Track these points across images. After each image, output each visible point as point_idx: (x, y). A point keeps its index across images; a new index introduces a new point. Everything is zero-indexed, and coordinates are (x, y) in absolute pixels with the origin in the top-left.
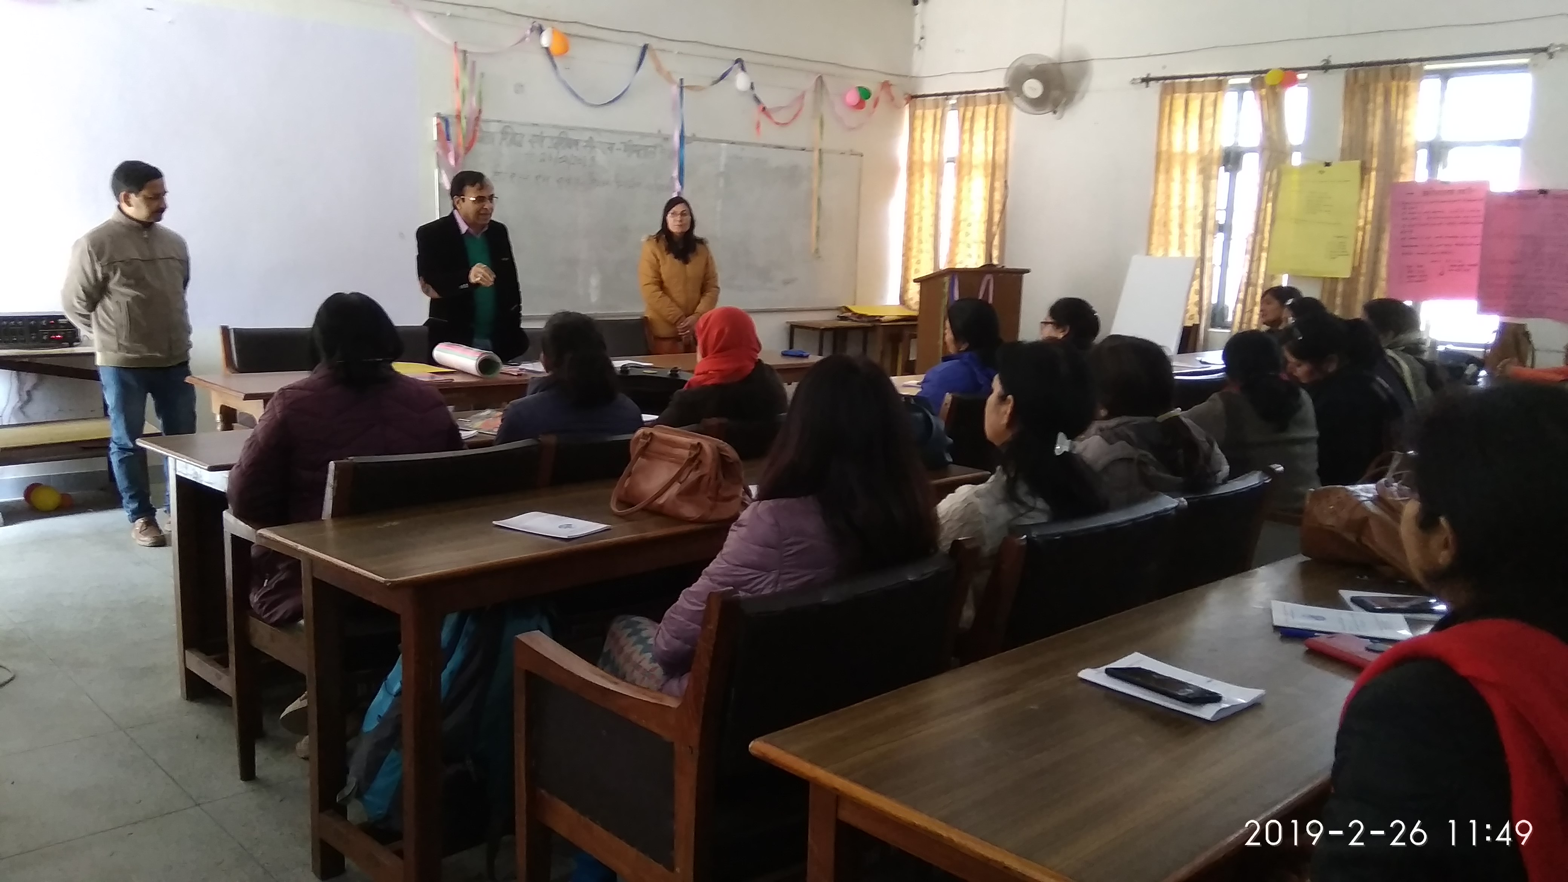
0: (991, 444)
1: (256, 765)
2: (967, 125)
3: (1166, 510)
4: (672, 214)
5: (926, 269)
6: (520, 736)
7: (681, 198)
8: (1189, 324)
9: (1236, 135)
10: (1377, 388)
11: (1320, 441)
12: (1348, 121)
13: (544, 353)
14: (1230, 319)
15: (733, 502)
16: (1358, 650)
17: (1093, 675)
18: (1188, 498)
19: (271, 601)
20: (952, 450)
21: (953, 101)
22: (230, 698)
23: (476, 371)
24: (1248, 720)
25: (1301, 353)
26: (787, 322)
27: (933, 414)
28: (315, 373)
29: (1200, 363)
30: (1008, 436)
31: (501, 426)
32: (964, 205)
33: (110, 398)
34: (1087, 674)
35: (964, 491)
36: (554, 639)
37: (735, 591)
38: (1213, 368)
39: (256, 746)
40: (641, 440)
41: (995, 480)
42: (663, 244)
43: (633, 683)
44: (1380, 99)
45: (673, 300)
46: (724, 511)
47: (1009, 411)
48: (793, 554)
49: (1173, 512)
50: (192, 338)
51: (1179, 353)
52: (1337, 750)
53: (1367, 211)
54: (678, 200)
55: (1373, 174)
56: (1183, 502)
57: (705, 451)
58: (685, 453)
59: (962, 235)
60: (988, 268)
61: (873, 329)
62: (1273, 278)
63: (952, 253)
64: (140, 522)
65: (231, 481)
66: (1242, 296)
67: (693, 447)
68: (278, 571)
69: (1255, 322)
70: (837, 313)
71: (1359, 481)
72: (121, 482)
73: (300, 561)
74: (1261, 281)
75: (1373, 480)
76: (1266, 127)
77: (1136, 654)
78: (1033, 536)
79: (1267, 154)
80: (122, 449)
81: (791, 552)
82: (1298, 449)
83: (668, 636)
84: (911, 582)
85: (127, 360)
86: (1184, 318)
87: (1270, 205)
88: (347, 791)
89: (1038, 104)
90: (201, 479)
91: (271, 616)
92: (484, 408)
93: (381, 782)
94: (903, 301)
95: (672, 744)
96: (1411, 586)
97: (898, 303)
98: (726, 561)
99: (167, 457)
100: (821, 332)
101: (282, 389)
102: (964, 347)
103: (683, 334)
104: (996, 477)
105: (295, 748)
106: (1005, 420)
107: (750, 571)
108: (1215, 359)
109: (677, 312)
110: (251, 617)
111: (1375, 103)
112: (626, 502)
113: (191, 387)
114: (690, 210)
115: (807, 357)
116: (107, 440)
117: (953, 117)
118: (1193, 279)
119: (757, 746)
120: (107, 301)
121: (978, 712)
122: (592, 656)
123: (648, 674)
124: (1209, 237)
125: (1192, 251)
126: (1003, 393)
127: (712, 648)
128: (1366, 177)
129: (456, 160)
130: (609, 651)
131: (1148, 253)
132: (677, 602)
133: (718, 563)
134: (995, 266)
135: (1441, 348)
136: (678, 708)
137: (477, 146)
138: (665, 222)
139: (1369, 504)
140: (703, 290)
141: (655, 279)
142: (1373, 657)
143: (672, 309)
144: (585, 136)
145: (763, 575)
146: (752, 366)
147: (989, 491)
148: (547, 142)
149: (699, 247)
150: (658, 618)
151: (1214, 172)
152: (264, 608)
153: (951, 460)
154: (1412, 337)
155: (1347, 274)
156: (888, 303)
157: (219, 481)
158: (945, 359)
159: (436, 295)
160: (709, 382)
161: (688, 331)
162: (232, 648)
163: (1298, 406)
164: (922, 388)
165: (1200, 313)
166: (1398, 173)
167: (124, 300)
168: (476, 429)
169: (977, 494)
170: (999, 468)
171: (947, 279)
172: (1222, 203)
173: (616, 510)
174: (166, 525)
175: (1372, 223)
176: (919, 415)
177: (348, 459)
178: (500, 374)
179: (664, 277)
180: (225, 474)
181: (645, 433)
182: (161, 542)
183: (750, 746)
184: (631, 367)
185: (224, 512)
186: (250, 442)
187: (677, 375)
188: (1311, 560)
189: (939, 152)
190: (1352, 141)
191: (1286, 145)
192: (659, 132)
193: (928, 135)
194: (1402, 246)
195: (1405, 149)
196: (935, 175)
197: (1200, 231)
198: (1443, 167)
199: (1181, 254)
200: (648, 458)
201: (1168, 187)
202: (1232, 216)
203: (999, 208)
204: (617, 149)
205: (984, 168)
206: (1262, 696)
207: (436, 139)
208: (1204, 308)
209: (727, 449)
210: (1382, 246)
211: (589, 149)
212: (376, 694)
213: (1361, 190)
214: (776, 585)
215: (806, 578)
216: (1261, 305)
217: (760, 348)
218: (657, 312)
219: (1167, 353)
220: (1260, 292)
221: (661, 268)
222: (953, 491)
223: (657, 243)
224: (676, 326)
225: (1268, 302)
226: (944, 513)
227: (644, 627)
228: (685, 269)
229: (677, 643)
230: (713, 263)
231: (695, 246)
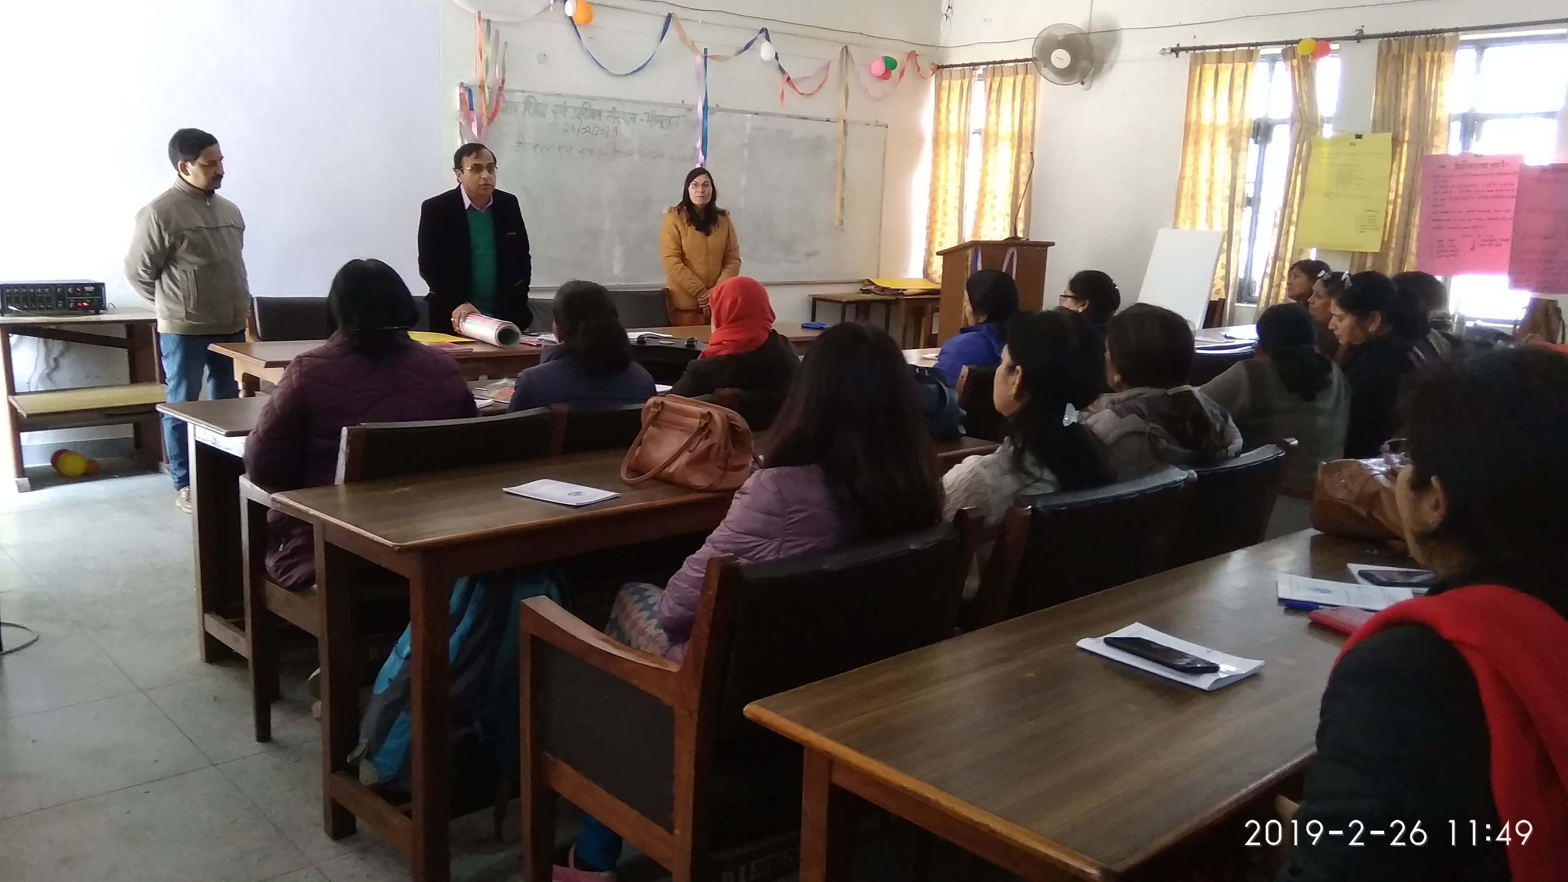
0: (999, 415)
1: (272, 726)
2: (994, 96)
3: (1176, 482)
4: (694, 185)
5: (951, 242)
6: (525, 698)
7: (704, 169)
8: (1215, 298)
9: (1267, 107)
10: (1412, 358)
12: (1381, 92)
13: (556, 323)
14: (1257, 294)
15: (742, 469)
17: (1091, 644)
18: (1199, 471)
19: (287, 564)
20: (963, 421)
21: (980, 71)
22: (247, 661)
23: (494, 339)
24: (1246, 691)
26: (810, 295)
27: (946, 386)
28: (330, 342)
29: (1224, 338)
30: (1017, 406)
31: (514, 394)
32: (990, 177)
34: (1086, 643)
35: (971, 461)
36: (561, 605)
37: (735, 558)
38: (1237, 342)
39: (272, 708)
40: (652, 409)
41: (1003, 450)
42: (684, 216)
43: (637, 648)
44: (1413, 70)
45: (694, 272)
46: (730, 480)
47: (1017, 382)
48: (795, 522)
49: (1183, 484)
51: (1203, 328)
53: (1398, 183)
54: (701, 171)
55: (1405, 146)
56: (1193, 474)
57: (716, 423)
58: (696, 422)
59: (987, 208)
60: (1013, 241)
61: (896, 302)
62: (1301, 252)
63: (977, 226)
65: (247, 446)
66: (1269, 271)
67: (703, 416)
68: (293, 537)
69: (1282, 297)
70: (860, 287)
73: (313, 525)
74: (1289, 255)
76: (1297, 98)
77: (1137, 624)
78: (1038, 506)
79: (1298, 125)
81: (792, 521)
83: (671, 603)
84: (913, 551)
85: (191, 328)
86: (1211, 292)
87: (1299, 178)
88: (357, 753)
89: (1067, 74)
90: (219, 444)
91: (286, 579)
92: (500, 377)
93: (390, 744)
94: (926, 275)
95: (672, 708)
97: (922, 277)
98: (729, 528)
100: (844, 305)
101: (299, 357)
102: (982, 319)
103: (704, 306)
104: (1003, 447)
105: (311, 710)
106: (1014, 391)
107: (755, 538)
109: (700, 284)
110: (267, 582)
111: (1408, 75)
112: (636, 470)
114: (712, 180)
117: (979, 88)
118: (1220, 253)
119: (751, 710)
120: (173, 270)
121: (977, 678)
122: (599, 622)
123: (653, 640)
124: (1237, 210)
125: (1220, 225)
126: (1011, 363)
127: (711, 614)
128: (1399, 149)
129: (479, 130)
130: (617, 617)
131: (1175, 226)
132: (681, 570)
133: (721, 531)
134: (1020, 238)
135: (1470, 324)
136: (679, 672)
137: (500, 116)
138: (686, 194)
139: (1382, 478)
140: (725, 261)
141: (675, 251)
143: (693, 281)
144: (608, 106)
145: (766, 542)
146: (766, 336)
147: (995, 461)
148: (570, 112)
149: (720, 217)
150: (662, 584)
151: (1243, 143)
152: (280, 572)
153: (964, 432)
154: (1439, 311)
155: (1378, 251)
156: (911, 277)
158: (963, 331)
160: (723, 353)
162: (248, 611)
164: (939, 360)
165: (1227, 287)
166: (1431, 146)
167: (190, 269)
168: (491, 398)
169: (985, 465)
170: (1006, 438)
171: (970, 252)
172: (1251, 177)
173: (625, 478)
175: (1403, 196)
176: (933, 387)
177: (360, 425)
178: (520, 345)
179: (684, 249)
181: (657, 401)
183: (745, 709)
184: (648, 338)
186: (267, 409)
187: (694, 346)
188: (1322, 535)
189: (965, 124)
190: (1384, 113)
191: (1317, 116)
192: (683, 102)
193: (954, 106)
194: (1433, 220)
195: (1438, 122)
196: (961, 147)
197: (1228, 203)
198: (1477, 140)
199: (1209, 227)
200: (659, 426)
201: (1196, 159)
202: (1260, 190)
203: (1025, 180)
204: (640, 120)
205: (1010, 140)
206: (1261, 667)
207: (459, 109)
208: (1231, 282)
209: (736, 418)
210: (1412, 220)
211: (612, 119)
212: (388, 656)
213: (1392, 163)
214: (779, 552)
215: (809, 546)
216: (1288, 279)
217: (774, 318)
218: (678, 284)
219: (1192, 328)
220: (1287, 266)
221: (683, 239)
222: (960, 462)
223: (679, 214)
224: (696, 299)
225: (1296, 277)
226: (951, 483)
227: (650, 594)
228: (707, 240)
229: (680, 609)
230: (734, 235)
231: (717, 217)
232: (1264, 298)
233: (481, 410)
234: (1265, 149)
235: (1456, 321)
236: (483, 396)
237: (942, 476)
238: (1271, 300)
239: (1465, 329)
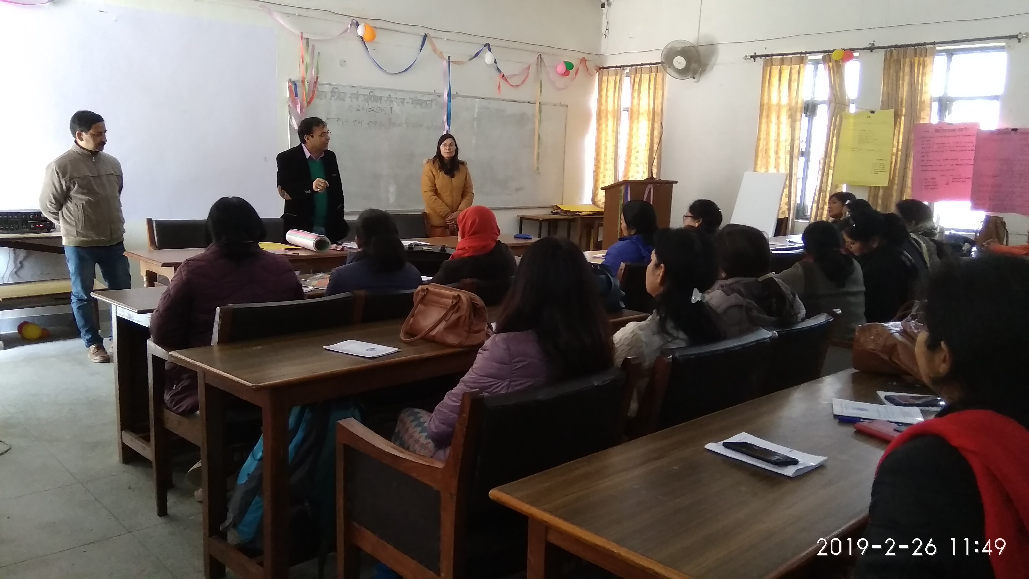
0: (649, 295)
1: (168, 506)
2: (636, 86)
3: (764, 339)
4: (444, 145)
5: (609, 181)
6: (340, 486)
7: (449, 135)
8: (782, 217)
9: (813, 92)
10: (904, 258)
11: (866, 294)
12: (886, 84)
13: (357, 236)
14: (809, 214)
15: (481, 333)
16: (889, 431)
17: (715, 447)
18: (779, 331)
19: (178, 398)
20: (624, 299)
21: (627, 70)
22: (151, 462)
23: (314, 248)
24: (816, 478)
25: (854, 235)
26: (518, 216)
27: (612, 276)
28: (208, 250)
29: (788, 243)
30: (661, 290)
31: (329, 283)
32: (634, 140)
33: (71, 266)
34: (711, 446)
35: (631, 326)
36: (363, 424)
37: (480, 392)
38: (797, 245)
39: (168, 494)
40: (421, 293)
41: (652, 319)
42: (437, 164)
43: (414, 452)
44: (907, 69)
45: (443, 202)
46: (474, 340)
47: (661, 274)
48: (517, 369)
49: (768, 340)
50: (125, 226)
51: (774, 236)
52: (873, 495)
53: (898, 142)
54: (447, 136)
55: (903, 118)
56: (775, 334)
57: (463, 301)
58: (450, 301)
59: (633, 159)
60: (650, 180)
61: (574, 220)
62: (837, 186)
63: (626, 170)
64: (93, 347)
65: (152, 320)
66: (816, 198)
67: (454, 297)
68: (183, 380)
69: (825, 216)
70: (551, 210)
71: (891, 321)
72: (80, 322)
73: (197, 372)
74: (829, 189)
75: (900, 320)
76: (832, 87)
77: (742, 433)
78: (676, 356)
79: (833, 105)
80: (80, 300)
81: (518, 367)
82: (852, 299)
83: (437, 423)
84: (597, 386)
85: (82, 242)
86: (779, 212)
87: (835, 138)
88: (227, 523)
89: (683, 73)
90: (133, 318)
91: (177, 409)
92: (319, 272)
93: (251, 517)
94: (594, 202)
95: (439, 492)
96: (924, 389)
97: (591, 203)
98: (475, 373)
99: (110, 304)
100: (540, 222)
101: (187, 260)
102: (633, 232)
103: (450, 224)
104: (652, 317)
105: (194, 495)
106: (659, 280)
107: (492, 380)
108: (797, 240)
109: (446, 209)
111: (904, 72)
112: (411, 334)
113: (126, 258)
114: (455, 142)
115: (531, 238)
116: (70, 294)
117: (627, 81)
118: (784, 188)
119: (494, 493)
120: (69, 204)
121: (640, 470)
122: (388, 435)
123: (423, 446)
124: (795, 160)
125: (784, 169)
126: (658, 262)
127: (465, 429)
128: (898, 120)
129: (301, 110)
130: (399, 431)
131: (755, 170)
132: (443, 400)
133: (470, 374)
134: (655, 179)
135: (947, 233)
136: (443, 468)
137: (316, 101)
138: (439, 150)
139: (897, 335)
140: (463, 196)
141: (431, 188)
142: (896, 435)
143: (443, 207)
144: (386, 94)
145: (499, 382)
146: (494, 244)
147: (648, 326)
148: (361, 98)
149: (461, 167)
150: (431, 410)
151: (798, 117)
152: (173, 403)
153: (624, 306)
154: (928, 225)
155: (886, 185)
156: (584, 203)
157: (144, 320)
158: (621, 239)
159: (289, 198)
160: (466, 255)
161: (453, 222)
162: (152, 430)
163: (852, 270)
164: (605, 258)
165: (789, 209)
166: (919, 118)
167: (80, 203)
168: (312, 286)
169: (641, 328)
170: (654, 311)
171: (622, 188)
172: (804, 138)
173: (403, 339)
174: (110, 349)
175: (902, 151)
176: (603, 276)
177: (228, 306)
178: (331, 250)
179: (438, 186)
180: (149, 315)
182: (107, 360)
183: (489, 493)
184: (415, 245)
185: (148, 340)
186: (165, 295)
187: (445, 250)
188: (859, 372)
189: (618, 104)
190: (889, 96)
191: (846, 99)
192: (435, 91)
193: (611, 93)
194: (922, 166)
195: (924, 102)
196: (616, 120)
197: (789, 155)
198: (949, 114)
199: (777, 171)
200: (425, 305)
201: (768, 127)
202: (810, 146)
203: (657, 141)
204: (407, 103)
205: (647, 115)
206: (825, 461)
207: (288, 96)
208: (792, 206)
209: (476, 299)
210: (908, 165)
211: (389, 102)
212: (246, 460)
213: (895, 129)
214: (509, 388)
215: (527, 384)
216: (829, 205)
217: (499, 232)
218: (433, 209)
219: (766, 236)
220: (828, 195)
221: (436, 181)
222: (624, 326)
223: (433, 163)
224: (445, 219)
225: (834, 203)
226: (618, 340)
227: (422, 416)
228: (452, 181)
229: (443, 427)
230: (470, 177)
231: (458, 166)
232: (813, 217)
233: (306, 294)
234: (812, 121)
235: (938, 231)
236: (307, 284)
237: (613, 335)
238: (818, 218)
239: (944, 236)
